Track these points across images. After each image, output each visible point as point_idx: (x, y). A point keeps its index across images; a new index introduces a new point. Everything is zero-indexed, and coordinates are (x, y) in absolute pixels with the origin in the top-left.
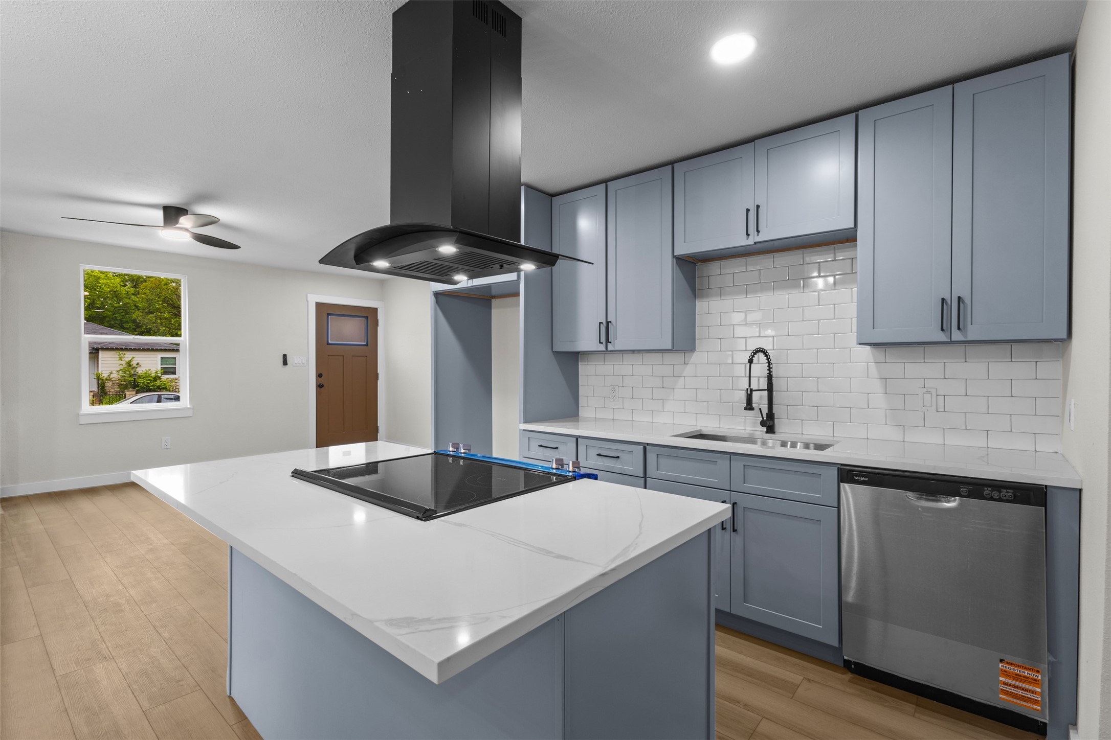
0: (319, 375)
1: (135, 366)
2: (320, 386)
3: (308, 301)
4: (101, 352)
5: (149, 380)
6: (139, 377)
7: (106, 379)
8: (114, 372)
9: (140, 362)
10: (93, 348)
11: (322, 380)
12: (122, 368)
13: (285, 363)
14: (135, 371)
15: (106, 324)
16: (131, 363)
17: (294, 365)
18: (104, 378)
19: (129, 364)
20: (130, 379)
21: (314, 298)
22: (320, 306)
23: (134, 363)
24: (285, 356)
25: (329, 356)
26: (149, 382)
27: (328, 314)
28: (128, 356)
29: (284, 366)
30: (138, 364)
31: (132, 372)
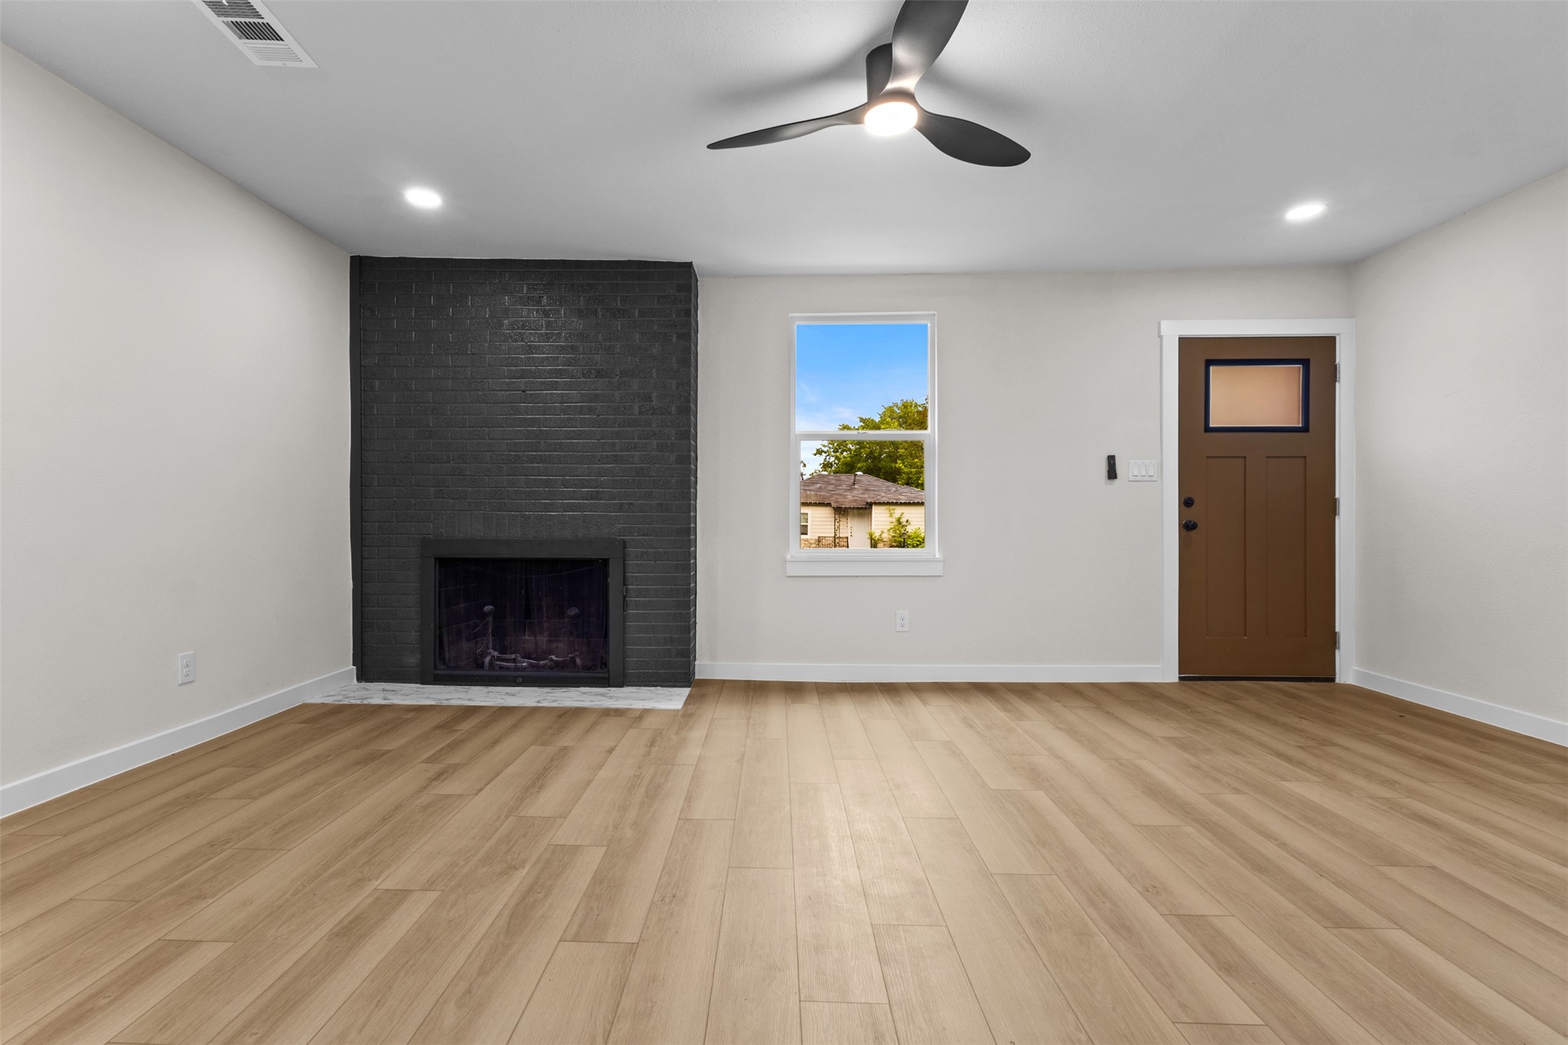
0: (1186, 503)
1: (905, 523)
2: (1187, 527)
3: (1160, 337)
4: (873, 507)
5: (918, 541)
6: (909, 537)
7: (878, 540)
8: (885, 531)
9: (910, 519)
10: (867, 503)
11: (1194, 514)
12: (892, 527)
13: (1112, 474)
14: (905, 530)
15: (882, 476)
16: (901, 520)
17: (1132, 478)
18: (876, 539)
19: (899, 521)
20: (900, 539)
21: (1173, 331)
22: (1187, 345)
23: (903, 520)
24: (1111, 460)
25: (1208, 457)
26: (918, 543)
27: (1209, 363)
28: (898, 511)
29: (1111, 481)
30: (907, 521)
31: (903, 531)
